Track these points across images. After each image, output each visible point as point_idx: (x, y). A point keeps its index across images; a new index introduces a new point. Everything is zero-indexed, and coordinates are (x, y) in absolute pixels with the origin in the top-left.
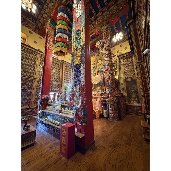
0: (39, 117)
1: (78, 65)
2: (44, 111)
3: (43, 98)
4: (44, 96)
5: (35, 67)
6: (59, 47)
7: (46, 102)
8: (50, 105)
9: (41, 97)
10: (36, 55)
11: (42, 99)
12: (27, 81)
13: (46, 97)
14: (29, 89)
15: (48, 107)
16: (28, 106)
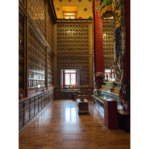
0: (95, 95)
1: (118, 29)
2: (99, 90)
3: (97, 75)
4: (98, 73)
5: (89, 41)
6: (104, 8)
7: (100, 80)
8: (105, 84)
9: (95, 74)
10: (87, 26)
11: (96, 77)
12: (83, 59)
13: (99, 74)
14: (86, 67)
15: (103, 86)
16: (88, 85)
